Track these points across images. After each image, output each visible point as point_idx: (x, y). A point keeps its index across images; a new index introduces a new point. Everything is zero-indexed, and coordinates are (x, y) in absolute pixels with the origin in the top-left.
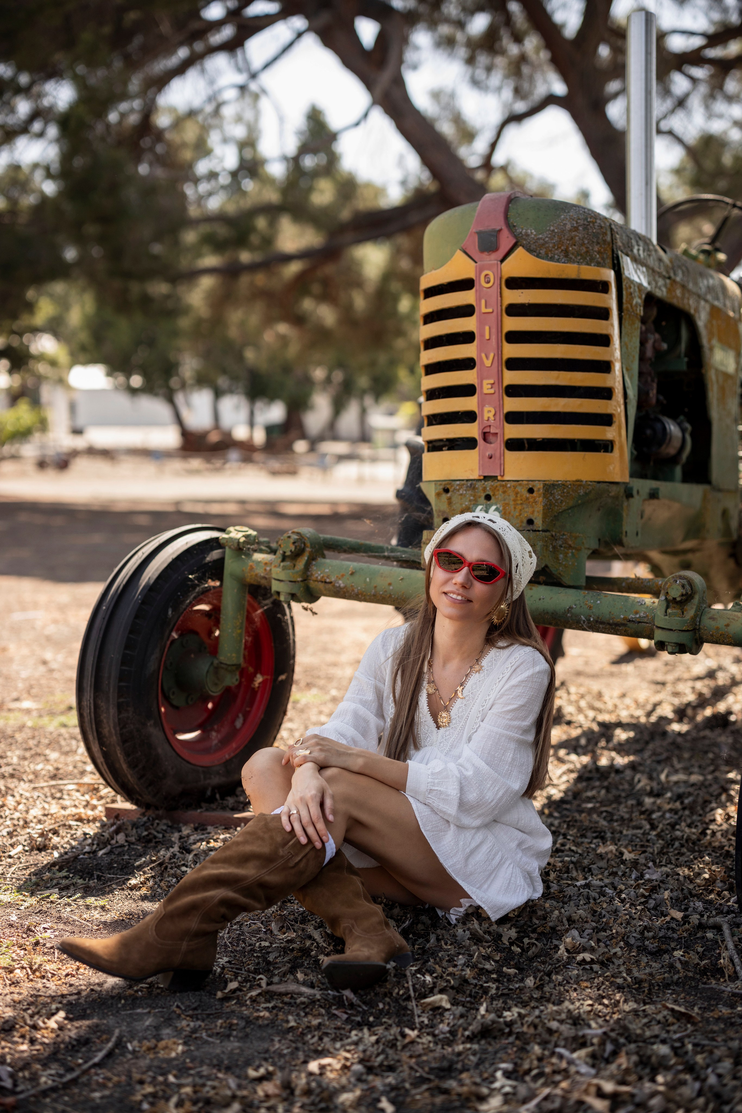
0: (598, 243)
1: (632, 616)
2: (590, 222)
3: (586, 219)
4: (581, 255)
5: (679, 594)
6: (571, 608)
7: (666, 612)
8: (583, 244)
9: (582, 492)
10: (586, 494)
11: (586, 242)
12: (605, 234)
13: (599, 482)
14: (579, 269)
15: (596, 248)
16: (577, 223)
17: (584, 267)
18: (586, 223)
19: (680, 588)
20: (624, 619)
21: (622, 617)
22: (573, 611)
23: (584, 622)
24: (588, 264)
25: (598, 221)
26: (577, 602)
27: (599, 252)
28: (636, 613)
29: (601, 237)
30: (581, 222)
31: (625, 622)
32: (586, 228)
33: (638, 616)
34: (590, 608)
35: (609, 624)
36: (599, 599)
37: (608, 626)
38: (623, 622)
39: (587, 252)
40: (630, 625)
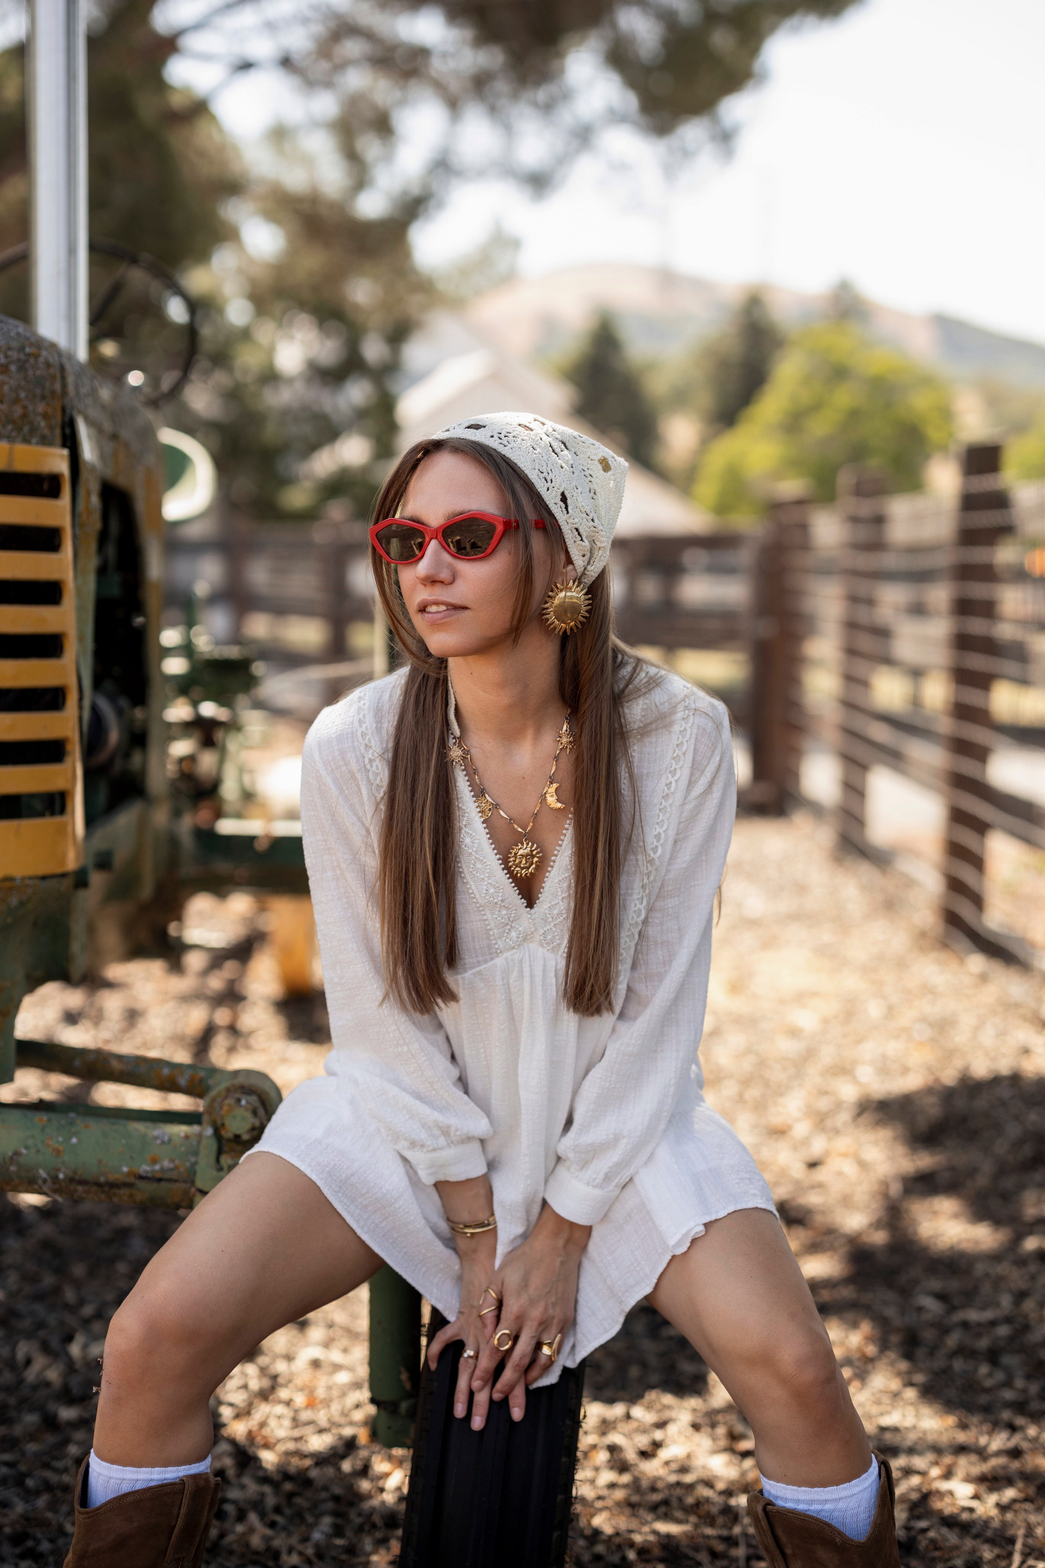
0: (43, 398)
1: (145, 1168)
2: (29, 355)
3: (22, 349)
4: (13, 422)
5: (247, 1126)
6: (17, 1153)
7: (218, 1161)
8: (17, 400)
9: (14, 901)
10: (22, 904)
11: (23, 395)
12: (53, 378)
13: (44, 878)
14: (11, 452)
15: (41, 407)
16: (6, 357)
17: (20, 448)
18: (22, 356)
19: (249, 1115)
20: (130, 1174)
21: (125, 1169)
22: (21, 1160)
23: (45, 1181)
24: (26, 441)
25: (44, 353)
26: (30, 1142)
27: (45, 416)
28: (154, 1161)
29: (48, 384)
30: (14, 354)
31: (132, 1180)
32: (22, 368)
33: (157, 1167)
34: (58, 1152)
35: (98, 1184)
36: (75, 1134)
37: (94, 1189)
38: (127, 1180)
39: (25, 415)
40: (141, 1185)
